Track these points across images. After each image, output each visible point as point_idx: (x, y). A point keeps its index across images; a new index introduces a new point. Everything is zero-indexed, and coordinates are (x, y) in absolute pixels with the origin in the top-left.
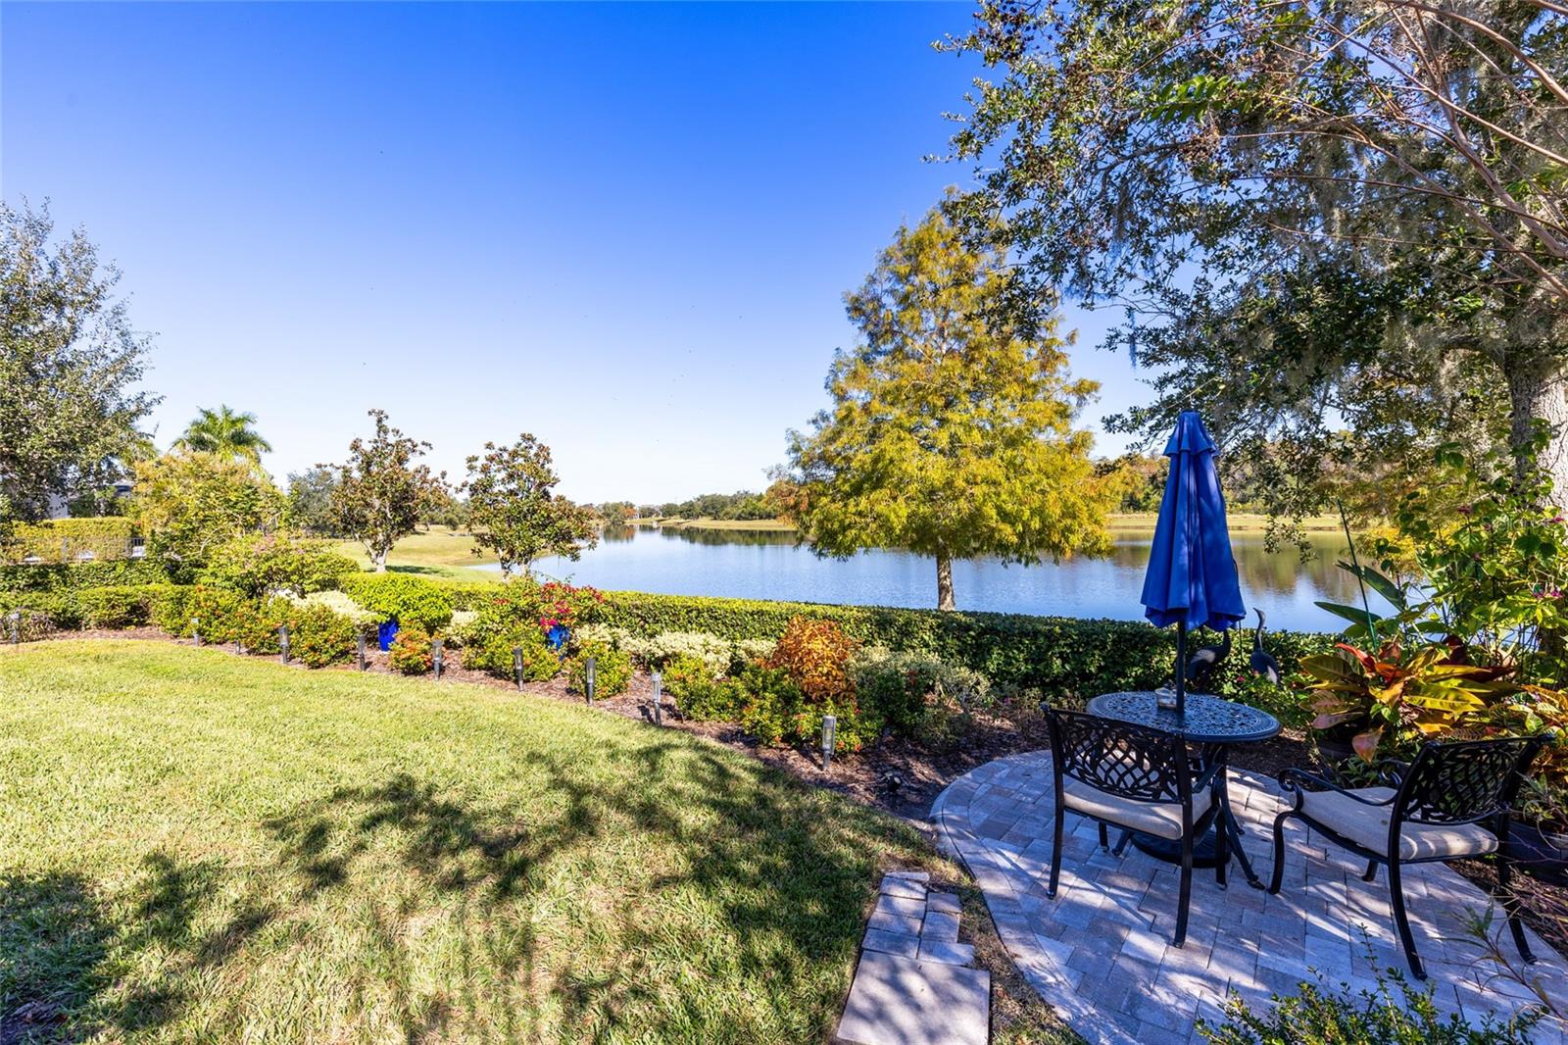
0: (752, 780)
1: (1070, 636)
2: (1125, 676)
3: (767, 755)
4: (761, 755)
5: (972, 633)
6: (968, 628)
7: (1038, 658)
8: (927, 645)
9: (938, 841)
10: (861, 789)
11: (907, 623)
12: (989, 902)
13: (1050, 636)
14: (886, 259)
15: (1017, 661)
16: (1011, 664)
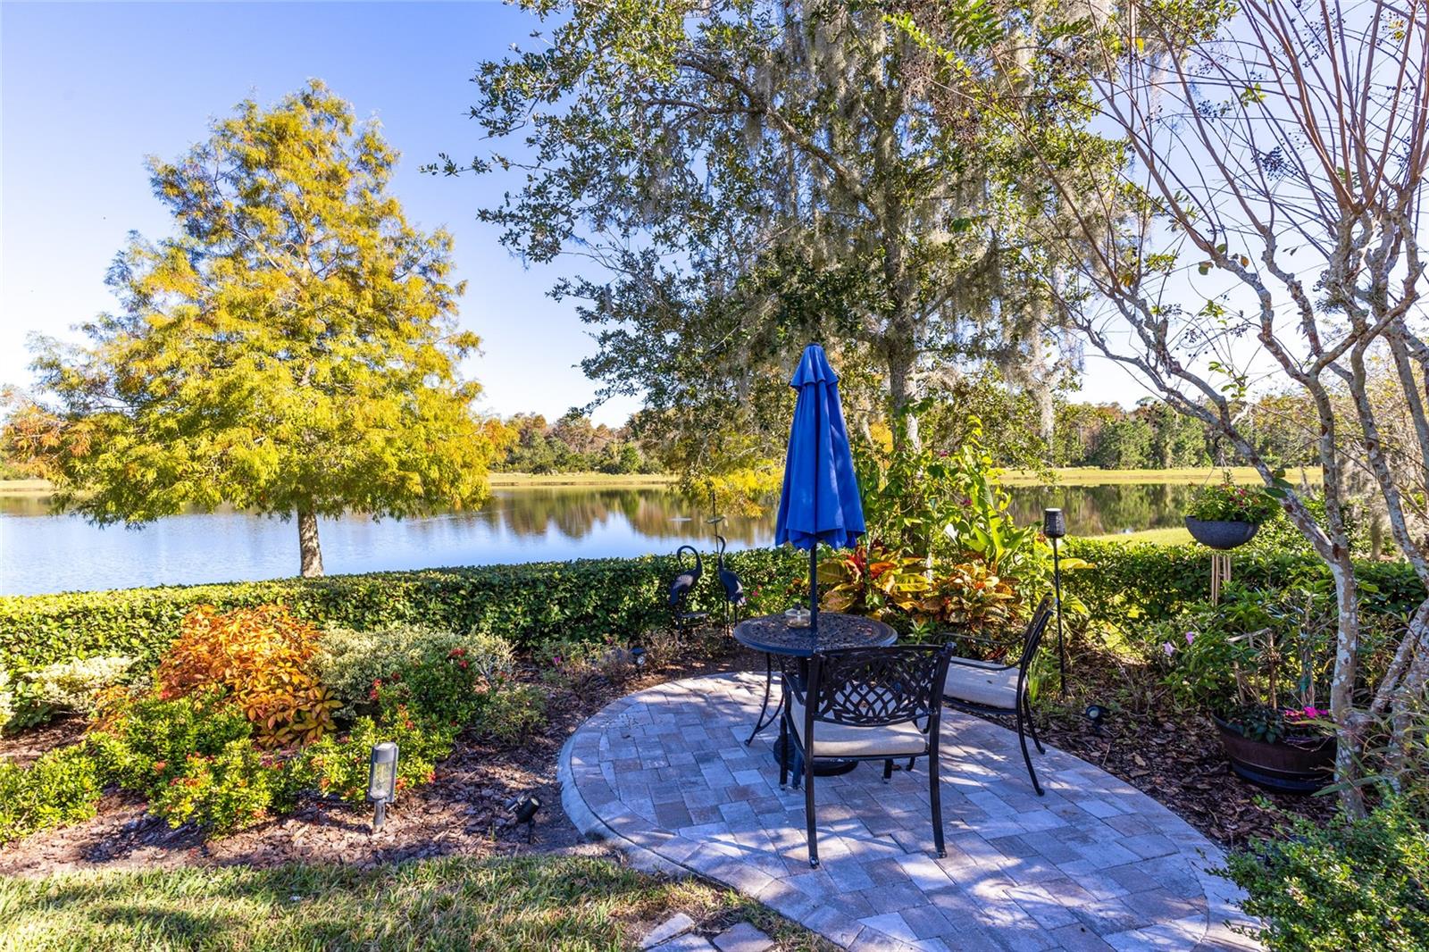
0: (264, 909)
1: (569, 580)
2: (616, 611)
3: (236, 848)
4: (225, 854)
5: (462, 592)
6: (456, 588)
7: (537, 610)
8: (400, 616)
9: (630, 860)
10: (458, 834)
11: (373, 592)
12: (783, 910)
13: (551, 585)
14: (226, 133)
15: (516, 615)
16: (508, 619)
